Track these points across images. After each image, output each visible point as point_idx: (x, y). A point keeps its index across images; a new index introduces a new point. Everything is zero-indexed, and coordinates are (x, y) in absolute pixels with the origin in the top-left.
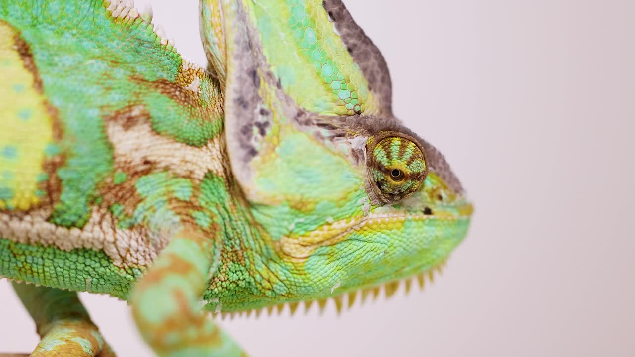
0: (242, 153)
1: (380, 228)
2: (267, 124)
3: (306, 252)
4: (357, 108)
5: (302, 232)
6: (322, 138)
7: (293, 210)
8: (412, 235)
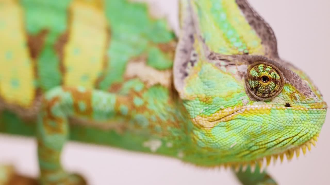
0: (181, 75)
1: (256, 113)
2: (195, 61)
3: (212, 124)
4: (246, 51)
5: (209, 114)
6: (220, 66)
7: (202, 102)
8: (277, 118)
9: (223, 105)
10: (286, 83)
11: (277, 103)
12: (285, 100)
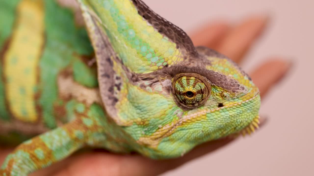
0: (110, 102)
1: (193, 121)
2: (120, 84)
4: (165, 64)
5: (151, 134)
6: (145, 87)
7: (140, 126)
8: (214, 120)
9: (160, 124)
10: (212, 85)
11: (210, 106)
12: (216, 101)
